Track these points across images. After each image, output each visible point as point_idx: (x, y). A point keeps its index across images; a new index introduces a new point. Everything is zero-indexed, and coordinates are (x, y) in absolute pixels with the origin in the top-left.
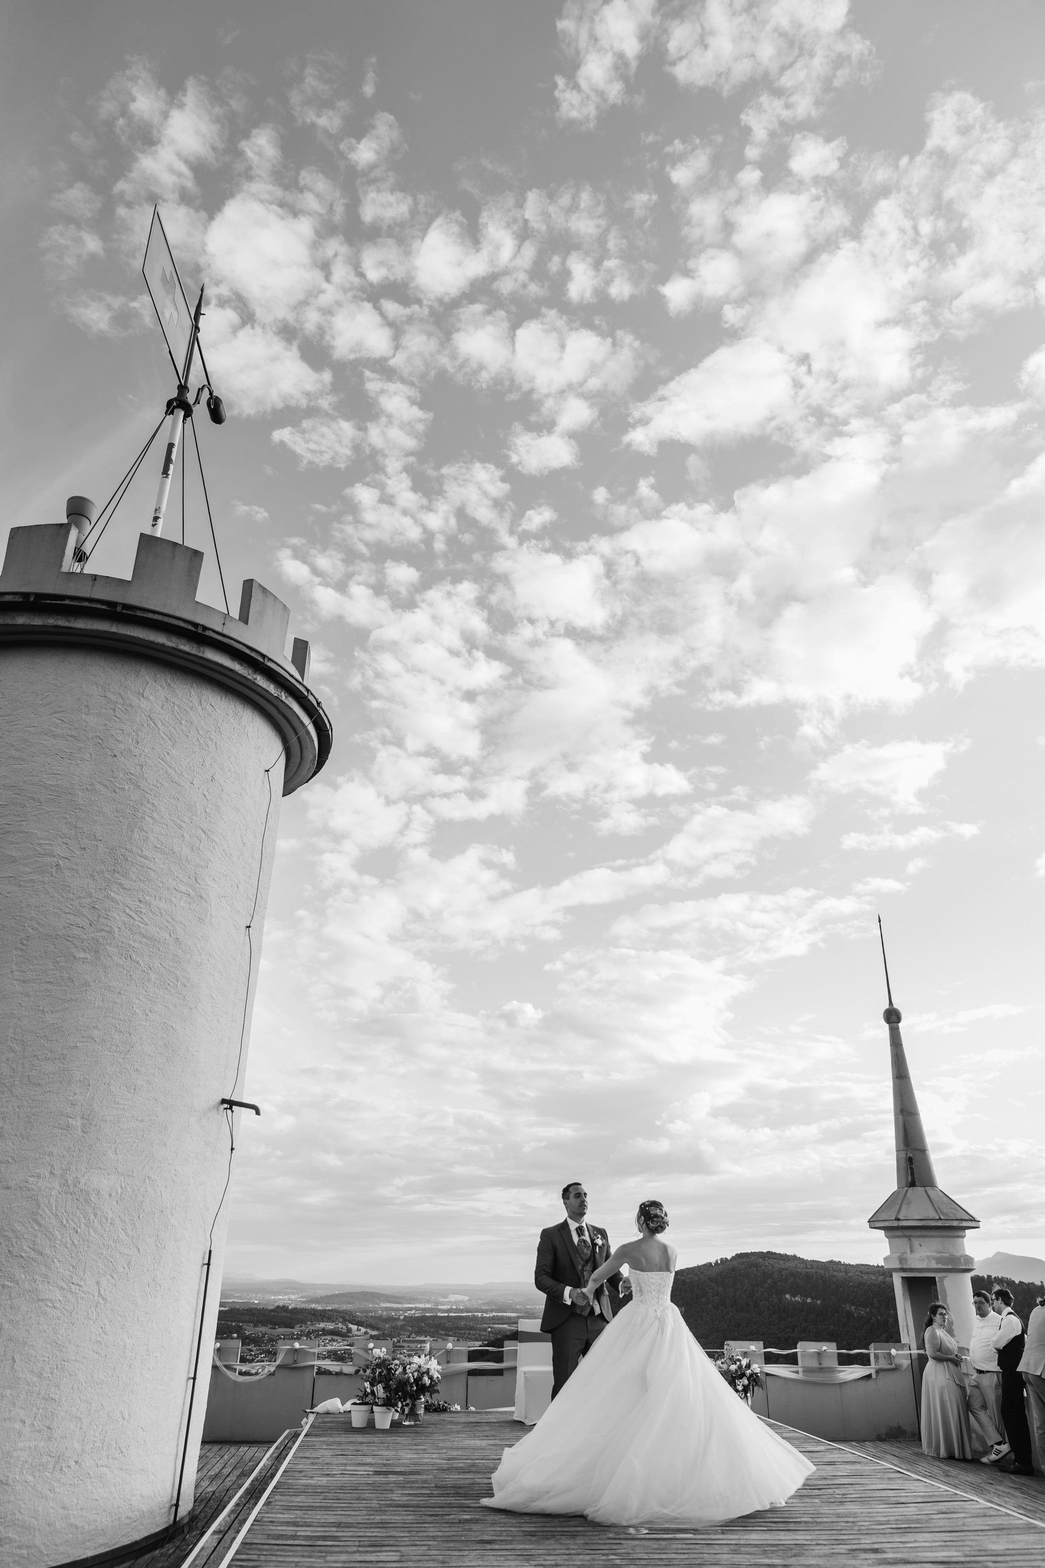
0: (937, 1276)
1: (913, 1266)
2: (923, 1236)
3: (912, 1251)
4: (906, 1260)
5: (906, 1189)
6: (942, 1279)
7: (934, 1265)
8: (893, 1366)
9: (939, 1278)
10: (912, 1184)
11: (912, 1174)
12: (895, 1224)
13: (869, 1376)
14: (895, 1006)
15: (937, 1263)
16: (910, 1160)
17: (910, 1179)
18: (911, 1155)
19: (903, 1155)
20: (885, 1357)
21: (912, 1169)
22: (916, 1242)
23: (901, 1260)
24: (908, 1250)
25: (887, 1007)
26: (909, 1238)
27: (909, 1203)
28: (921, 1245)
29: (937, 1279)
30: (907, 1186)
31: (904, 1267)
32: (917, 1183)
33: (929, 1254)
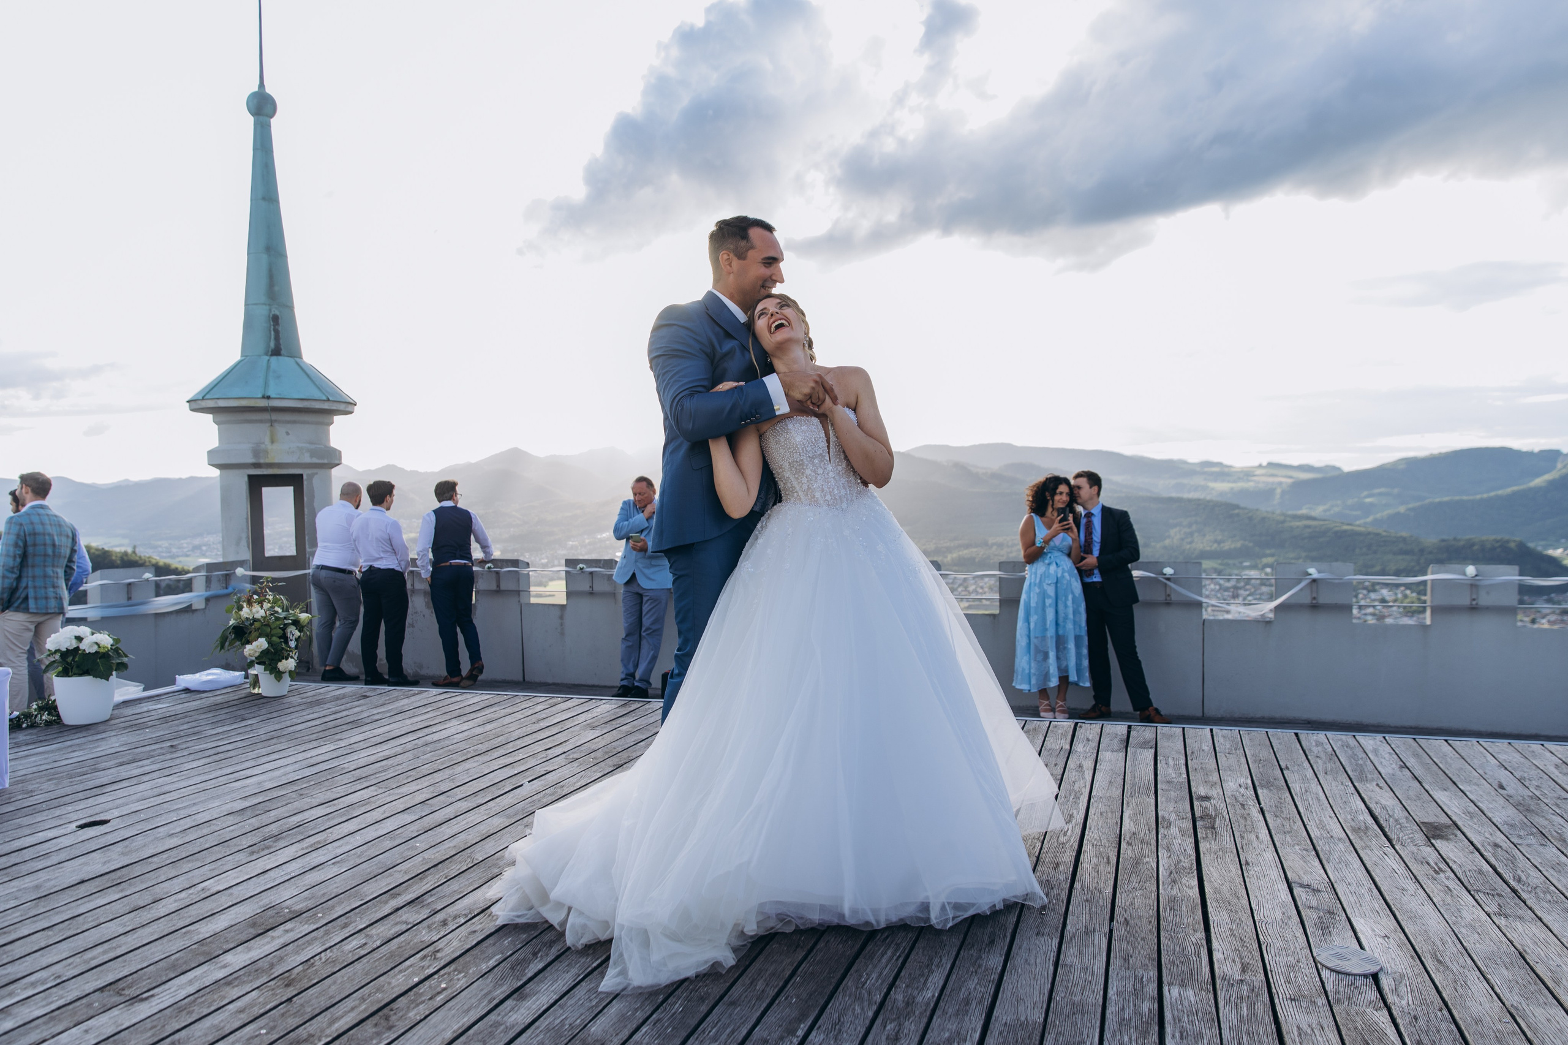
0: (305, 473)
1: (277, 460)
2: (294, 422)
3: (272, 442)
4: (266, 452)
5: (267, 358)
6: (311, 477)
7: (307, 459)
8: (230, 590)
9: (308, 475)
10: (276, 352)
11: (277, 338)
12: (263, 403)
13: (188, 609)
14: (269, 90)
15: (311, 457)
16: (275, 319)
17: (272, 345)
18: (277, 313)
19: (262, 312)
20: (219, 581)
21: (277, 332)
22: (280, 430)
23: (256, 452)
24: (267, 440)
25: (256, 89)
26: (272, 423)
27: (279, 377)
28: (288, 434)
29: (305, 477)
30: (266, 354)
31: (262, 461)
32: (283, 352)
33: (300, 445)
